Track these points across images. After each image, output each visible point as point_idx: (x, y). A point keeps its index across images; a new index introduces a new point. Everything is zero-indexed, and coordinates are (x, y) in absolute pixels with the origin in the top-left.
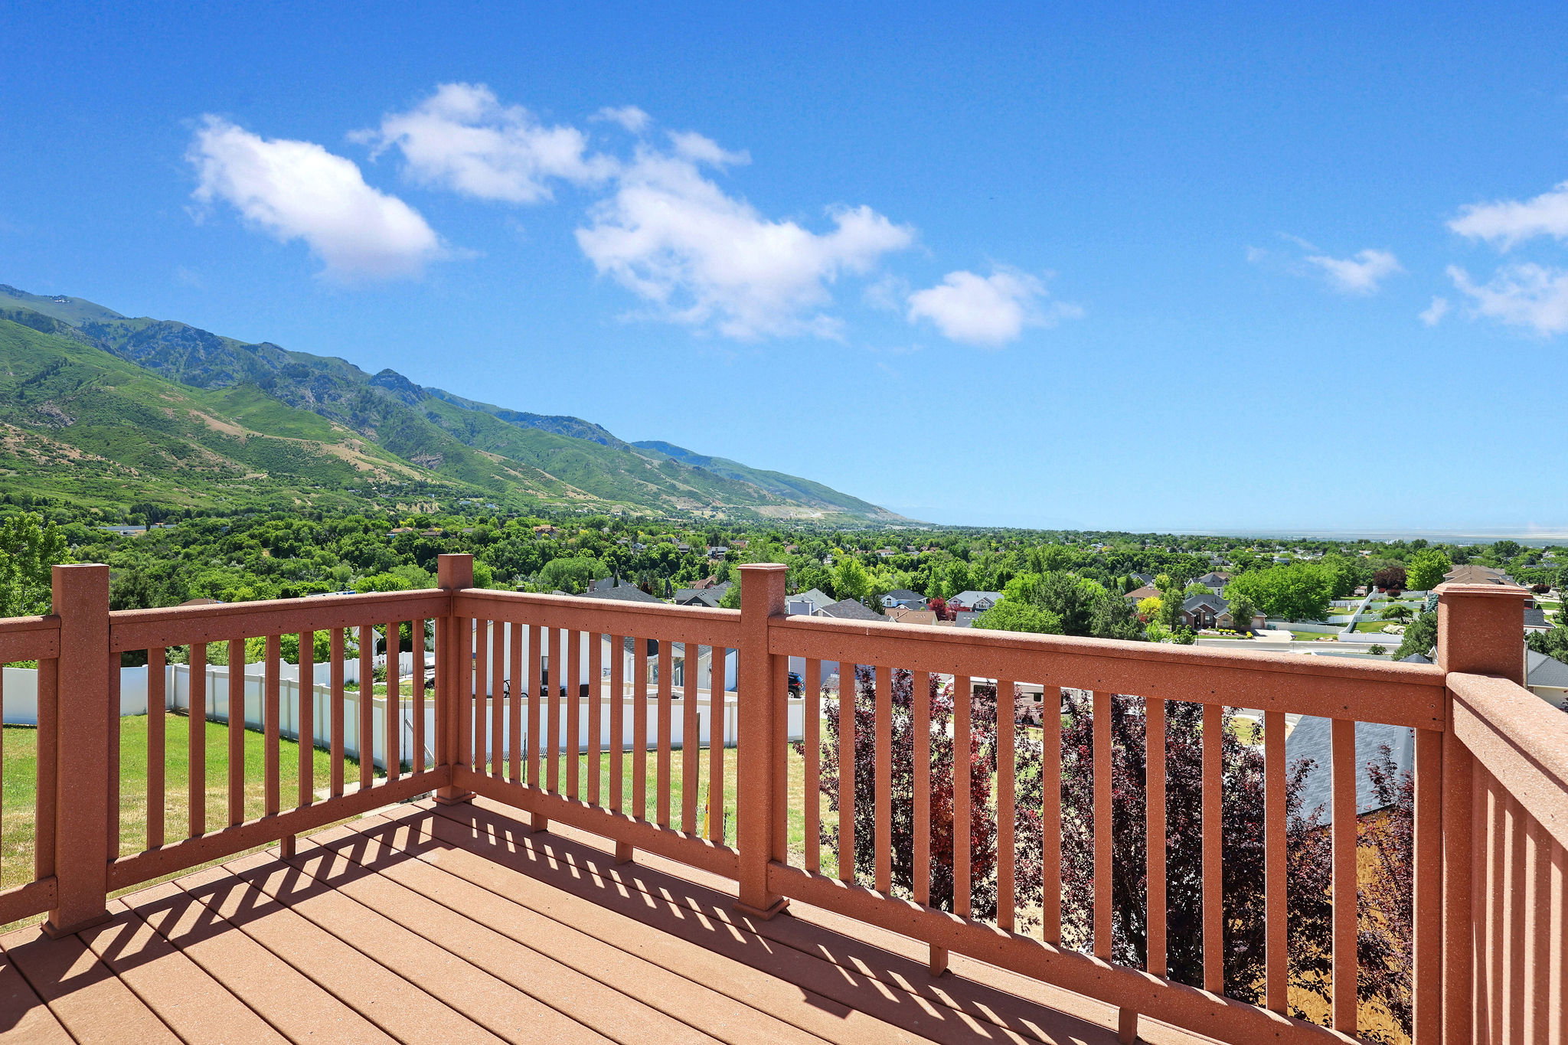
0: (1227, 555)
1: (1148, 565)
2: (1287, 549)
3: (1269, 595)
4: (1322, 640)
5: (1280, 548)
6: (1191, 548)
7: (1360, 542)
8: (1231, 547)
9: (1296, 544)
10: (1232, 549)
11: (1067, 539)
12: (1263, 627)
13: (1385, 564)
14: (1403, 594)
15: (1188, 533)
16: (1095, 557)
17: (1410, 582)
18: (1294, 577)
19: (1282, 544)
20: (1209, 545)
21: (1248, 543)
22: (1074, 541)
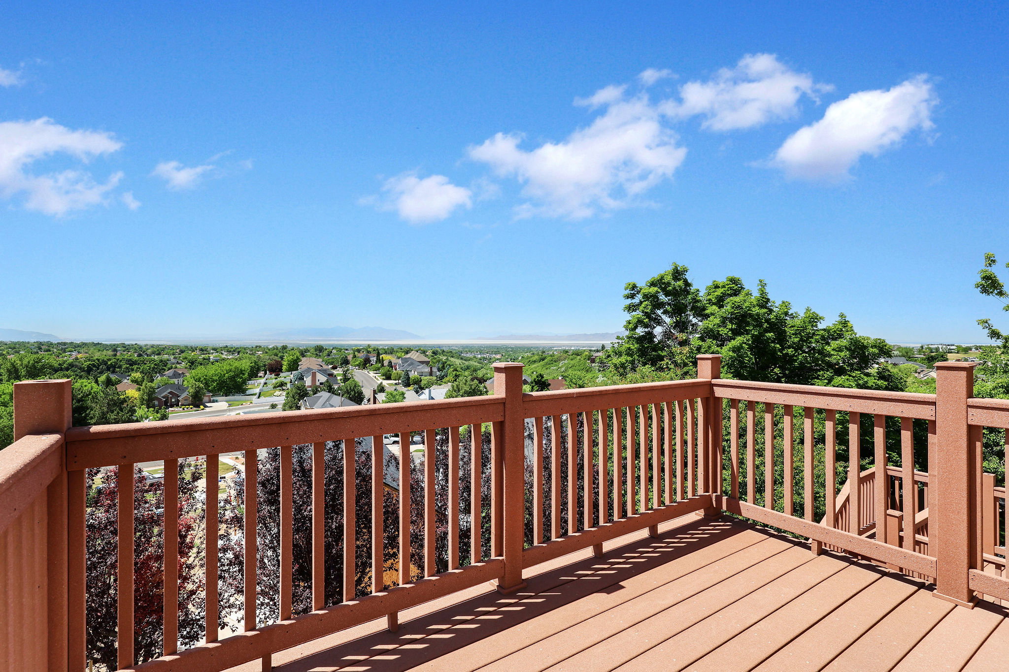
0: (180, 357)
1: (120, 367)
2: (217, 352)
3: (213, 381)
4: (245, 405)
5: (213, 351)
6: (153, 353)
7: (257, 347)
8: (182, 352)
9: (222, 349)
10: (182, 353)
11: (40, 349)
12: (210, 402)
13: (269, 359)
14: (282, 375)
15: (150, 343)
16: (72, 362)
17: (284, 368)
18: (228, 368)
19: (214, 349)
20: (166, 351)
21: (193, 349)
22: (47, 351)
